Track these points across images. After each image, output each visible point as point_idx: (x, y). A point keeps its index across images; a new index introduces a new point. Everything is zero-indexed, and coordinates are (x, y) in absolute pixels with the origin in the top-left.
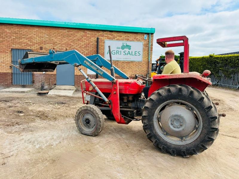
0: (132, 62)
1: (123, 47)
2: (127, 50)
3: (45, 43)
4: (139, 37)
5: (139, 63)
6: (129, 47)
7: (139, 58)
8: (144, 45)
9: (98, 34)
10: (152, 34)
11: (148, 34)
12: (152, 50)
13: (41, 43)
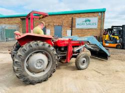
0: (91, 29)
1: (86, 21)
2: (88, 22)
3: (50, 22)
4: (95, 14)
5: (95, 29)
6: (89, 21)
7: (95, 27)
8: (99, 19)
9: (73, 16)
10: (104, 12)
11: (101, 12)
12: (104, 21)
13: (49, 22)
